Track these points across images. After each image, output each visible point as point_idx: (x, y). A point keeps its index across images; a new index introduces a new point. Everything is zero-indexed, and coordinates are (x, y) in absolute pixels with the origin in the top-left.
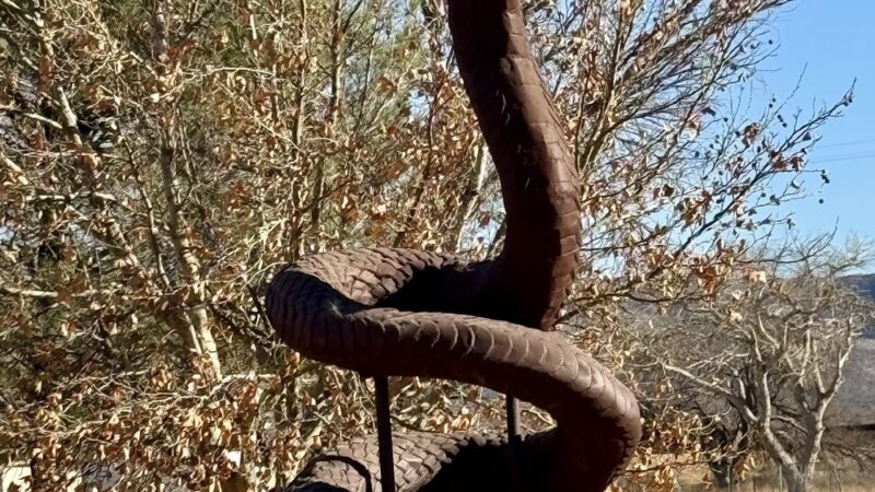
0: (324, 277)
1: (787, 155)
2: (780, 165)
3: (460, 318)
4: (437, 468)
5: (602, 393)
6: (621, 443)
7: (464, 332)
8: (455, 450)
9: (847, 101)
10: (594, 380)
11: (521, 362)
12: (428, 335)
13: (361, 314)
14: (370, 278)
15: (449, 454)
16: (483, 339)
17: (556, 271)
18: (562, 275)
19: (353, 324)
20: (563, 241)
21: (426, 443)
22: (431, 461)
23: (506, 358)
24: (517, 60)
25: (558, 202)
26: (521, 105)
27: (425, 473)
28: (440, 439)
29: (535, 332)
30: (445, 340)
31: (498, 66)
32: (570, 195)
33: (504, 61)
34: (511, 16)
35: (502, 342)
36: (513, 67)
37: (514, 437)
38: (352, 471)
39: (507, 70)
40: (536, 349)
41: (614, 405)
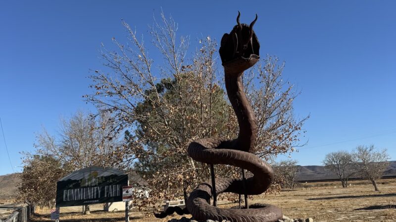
0: (200, 143)
1: (298, 127)
2: (296, 129)
3: (229, 150)
4: (228, 186)
5: (264, 167)
6: (269, 179)
7: (230, 153)
8: (232, 182)
9: (309, 117)
10: (262, 164)
11: (244, 159)
12: (221, 154)
13: (206, 150)
14: (211, 144)
15: (231, 183)
16: (234, 154)
17: (251, 138)
18: (253, 140)
19: (204, 152)
20: (253, 131)
21: (225, 180)
22: (226, 184)
23: (240, 159)
24: (240, 92)
25: (251, 122)
26: (241, 101)
27: (225, 187)
28: (229, 179)
29: (247, 153)
30: (225, 155)
31: (236, 93)
32: (253, 121)
33: (238, 93)
34: (239, 83)
35: (239, 155)
36: (239, 93)
37: (244, 178)
38: (208, 187)
39: (238, 94)
40: (247, 156)
41: (267, 170)
